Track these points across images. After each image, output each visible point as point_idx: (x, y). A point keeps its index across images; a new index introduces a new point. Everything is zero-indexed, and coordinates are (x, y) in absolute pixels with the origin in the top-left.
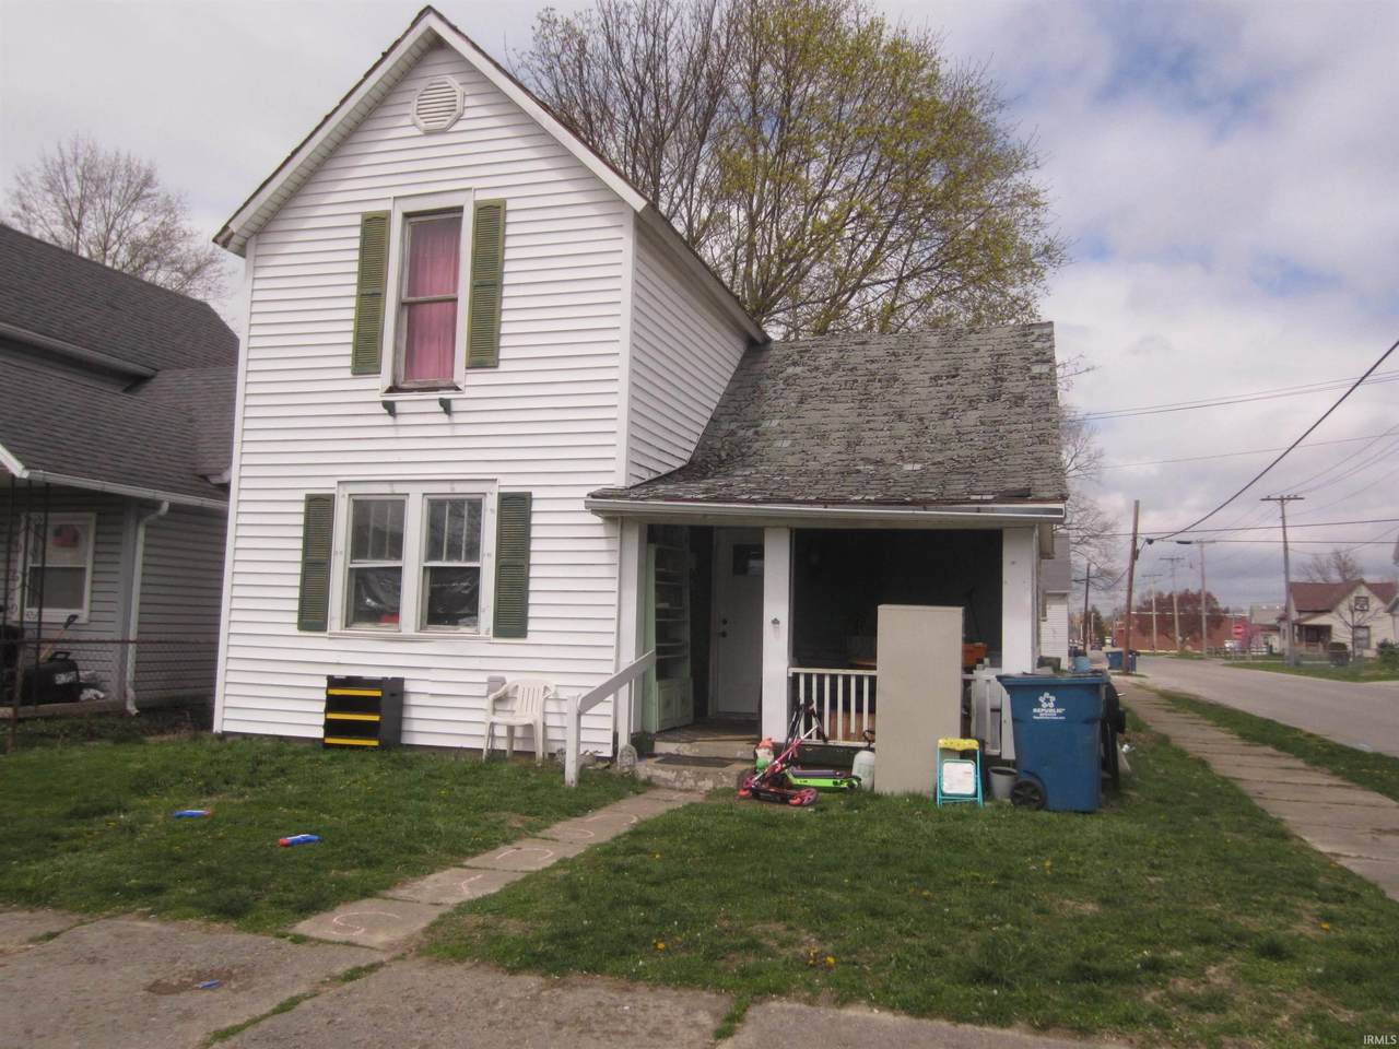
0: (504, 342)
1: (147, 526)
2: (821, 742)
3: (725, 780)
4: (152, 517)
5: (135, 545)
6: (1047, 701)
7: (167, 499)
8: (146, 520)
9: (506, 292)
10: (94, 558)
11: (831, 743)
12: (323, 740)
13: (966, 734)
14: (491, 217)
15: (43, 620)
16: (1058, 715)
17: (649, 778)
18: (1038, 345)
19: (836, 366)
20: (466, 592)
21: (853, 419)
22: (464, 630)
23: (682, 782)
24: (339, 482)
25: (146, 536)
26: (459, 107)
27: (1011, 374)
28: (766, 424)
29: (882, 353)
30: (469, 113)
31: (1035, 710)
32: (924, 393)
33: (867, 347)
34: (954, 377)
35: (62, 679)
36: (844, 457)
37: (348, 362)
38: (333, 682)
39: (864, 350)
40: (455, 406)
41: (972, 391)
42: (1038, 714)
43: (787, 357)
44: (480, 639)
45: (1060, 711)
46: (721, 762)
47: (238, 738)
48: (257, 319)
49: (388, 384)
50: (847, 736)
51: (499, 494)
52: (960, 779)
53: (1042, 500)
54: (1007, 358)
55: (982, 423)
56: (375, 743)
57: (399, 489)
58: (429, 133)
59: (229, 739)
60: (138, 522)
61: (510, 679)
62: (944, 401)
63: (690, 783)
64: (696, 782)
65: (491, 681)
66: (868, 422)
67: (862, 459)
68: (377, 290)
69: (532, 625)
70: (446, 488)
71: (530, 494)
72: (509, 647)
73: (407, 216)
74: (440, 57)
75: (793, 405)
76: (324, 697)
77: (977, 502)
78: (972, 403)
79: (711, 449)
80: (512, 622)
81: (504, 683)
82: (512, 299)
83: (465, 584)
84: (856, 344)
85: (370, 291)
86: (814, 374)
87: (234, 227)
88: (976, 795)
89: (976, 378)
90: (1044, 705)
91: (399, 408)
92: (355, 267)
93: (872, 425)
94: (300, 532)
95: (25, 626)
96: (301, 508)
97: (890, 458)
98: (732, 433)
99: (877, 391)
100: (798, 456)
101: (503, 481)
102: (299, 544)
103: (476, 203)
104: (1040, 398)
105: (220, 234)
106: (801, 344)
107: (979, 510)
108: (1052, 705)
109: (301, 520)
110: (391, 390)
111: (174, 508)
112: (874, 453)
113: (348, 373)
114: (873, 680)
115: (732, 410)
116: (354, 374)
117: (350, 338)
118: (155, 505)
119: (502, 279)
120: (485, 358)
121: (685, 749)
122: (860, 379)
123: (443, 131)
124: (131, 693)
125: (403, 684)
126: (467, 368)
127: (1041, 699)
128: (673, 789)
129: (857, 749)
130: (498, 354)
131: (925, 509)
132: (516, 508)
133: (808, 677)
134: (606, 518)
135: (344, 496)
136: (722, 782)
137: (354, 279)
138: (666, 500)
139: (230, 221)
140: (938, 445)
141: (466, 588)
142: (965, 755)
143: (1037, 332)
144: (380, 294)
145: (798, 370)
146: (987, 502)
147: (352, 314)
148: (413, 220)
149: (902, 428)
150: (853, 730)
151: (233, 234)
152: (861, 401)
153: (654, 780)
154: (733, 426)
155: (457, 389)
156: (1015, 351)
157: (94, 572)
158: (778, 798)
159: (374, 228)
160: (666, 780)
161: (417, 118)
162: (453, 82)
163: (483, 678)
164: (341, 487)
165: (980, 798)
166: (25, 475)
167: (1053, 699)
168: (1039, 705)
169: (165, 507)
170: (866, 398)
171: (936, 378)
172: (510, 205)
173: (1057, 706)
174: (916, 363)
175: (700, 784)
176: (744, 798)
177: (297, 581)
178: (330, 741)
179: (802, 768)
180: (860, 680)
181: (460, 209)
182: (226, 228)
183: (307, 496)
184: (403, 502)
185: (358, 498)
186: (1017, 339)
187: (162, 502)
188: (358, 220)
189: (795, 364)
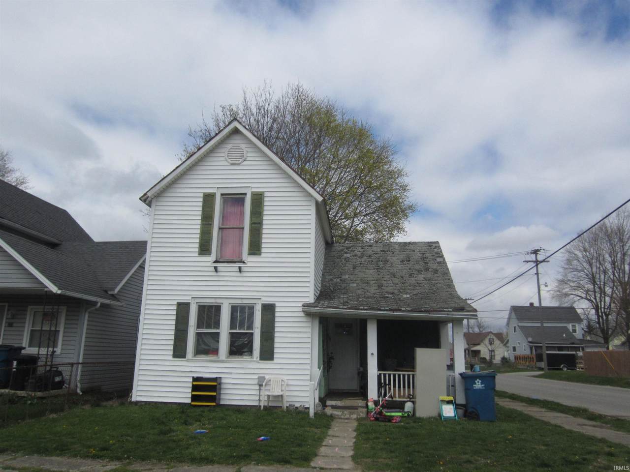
0: (263, 246)
1: (89, 313)
2: (390, 399)
3: (361, 414)
4: (93, 308)
5: (84, 320)
6: (478, 382)
7: (101, 301)
8: (89, 310)
9: (264, 227)
10: (64, 326)
11: (394, 399)
12: (190, 403)
13: (448, 395)
14: (258, 199)
15: (40, 353)
16: (482, 387)
17: (332, 414)
18: (436, 250)
19: (363, 254)
20: (246, 342)
21: (376, 276)
22: (246, 358)
23: (344, 416)
24: (192, 298)
25: (89, 317)
26: (245, 156)
27: (430, 261)
28: (343, 277)
29: (378, 250)
30: (248, 159)
31: (474, 385)
32: (400, 267)
33: (373, 248)
34: (409, 261)
35: (57, 379)
36: (378, 291)
37: (197, 250)
38: (195, 379)
39: (371, 249)
40: (243, 269)
41: (417, 267)
42: (475, 387)
43: (342, 250)
44: (254, 361)
45: (483, 385)
46: (356, 408)
47: (143, 404)
48: (155, 231)
49: (214, 259)
50: (400, 397)
51: (262, 304)
52: (449, 411)
53: (469, 311)
54: (426, 255)
55: (425, 280)
56: (214, 404)
57: (219, 301)
58: (232, 164)
59: (139, 404)
60: (85, 312)
61: (267, 377)
62: (409, 271)
63: (347, 416)
64: (350, 416)
65: (259, 378)
66: (383, 277)
67: (386, 292)
68: (210, 223)
69: (276, 356)
70: (239, 301)
71: (275, 304)
72: (266, 364)
73: (222, 195)
74: (238, 137)
75: (351, 269)
76: (191, 386)
77: (447, 311)
78: (419, 271)
79: (326, 286)
80: (267, 354)
81: (265, 379)
82: (266, 229)
83: (246, 339)
84: (368, 246)
85: (207, 223)
86: (355, 258)
87: (149, 194)
88: (455, 416)
89: (417, 262)
90: (477, 384)
91: (219, 269)
92: (200, 213)
93: (384, 279)
94: (174, 318)
95: (40, 356)
96: (175, 308)
97: (396, 291)
98: (331, 280)
99: (382, 265)
100: (361, 290)
101: (264, 299)
102: (174, 322)
103: (252, 193)
104: (443, 271)
105: (143, 196)
106: (346, 245)
107: (448, 314)
108: (480, 383)
109: (175, 313)
110: (215, 262)
111: (103, 305)
112: (390, 289)
113: (197, 254)
114: (413, 376)
115: (328, 271)
116: (199, 255)
117: (198, 241)
118: (95, 303)
119: (262, 222)
120: (256, 252)
121: (338, 403)
122: (374, 260)
123: (238, 164)
124: (79, 385)
125: (221, 380)
126: (248, 255)
127: (476, 382)
128: (341, 418)
129: (405, 402)
130: (261, 250)
131: (429, 314)
132: (269, 310)
133: (385, 375)
134: (306, 314)
135: (194, 303)
136: (360, 415)
137: (200, 218)
138: (333, 308)
139: (148, 191)
140: (412, 287)
141: (246, 341)
142: (449, 402)
143: (434, 245)
144: (211, 224)
145: (348, 255)
146: (450, 311)
147: (199, 231)
148: (224, 196)
149: (396, 280)
150: (402, 394)
151: (148, 197)
152: (377, 269)
153: (333, 415)
154: (331, 277)
155: (244, 262)
156: (429, 252)
157: (64, 332)
158: (387, 420)
159: (208, 200)
160: (338, 415)
161: (228, 158)
162: (243, 146)
163: (256, 377)
164: (193, 300)
165: (456, 418)
166: (59, 292)
167: (480, 381)
168: (476, 384)
169: (99, 304)
170: (378, 269)
171: (402, 261)
172: (266, 194)
173: (482, 384)
174: (393, 255)
175: (352, 416)
176: (373, 421)
177: (173, 337)
178: (193, 403)
179: (387, 409)
180: (409, 376)
181: (245, 194)
182: (145, 194)
183: (178, 302)
184: (220, 307)
185: (199, 304)
186: (428, 248)
187: (97, 302)
188: (202, 195)
189: (346, 253)
